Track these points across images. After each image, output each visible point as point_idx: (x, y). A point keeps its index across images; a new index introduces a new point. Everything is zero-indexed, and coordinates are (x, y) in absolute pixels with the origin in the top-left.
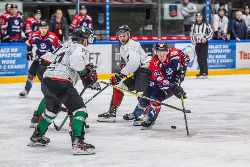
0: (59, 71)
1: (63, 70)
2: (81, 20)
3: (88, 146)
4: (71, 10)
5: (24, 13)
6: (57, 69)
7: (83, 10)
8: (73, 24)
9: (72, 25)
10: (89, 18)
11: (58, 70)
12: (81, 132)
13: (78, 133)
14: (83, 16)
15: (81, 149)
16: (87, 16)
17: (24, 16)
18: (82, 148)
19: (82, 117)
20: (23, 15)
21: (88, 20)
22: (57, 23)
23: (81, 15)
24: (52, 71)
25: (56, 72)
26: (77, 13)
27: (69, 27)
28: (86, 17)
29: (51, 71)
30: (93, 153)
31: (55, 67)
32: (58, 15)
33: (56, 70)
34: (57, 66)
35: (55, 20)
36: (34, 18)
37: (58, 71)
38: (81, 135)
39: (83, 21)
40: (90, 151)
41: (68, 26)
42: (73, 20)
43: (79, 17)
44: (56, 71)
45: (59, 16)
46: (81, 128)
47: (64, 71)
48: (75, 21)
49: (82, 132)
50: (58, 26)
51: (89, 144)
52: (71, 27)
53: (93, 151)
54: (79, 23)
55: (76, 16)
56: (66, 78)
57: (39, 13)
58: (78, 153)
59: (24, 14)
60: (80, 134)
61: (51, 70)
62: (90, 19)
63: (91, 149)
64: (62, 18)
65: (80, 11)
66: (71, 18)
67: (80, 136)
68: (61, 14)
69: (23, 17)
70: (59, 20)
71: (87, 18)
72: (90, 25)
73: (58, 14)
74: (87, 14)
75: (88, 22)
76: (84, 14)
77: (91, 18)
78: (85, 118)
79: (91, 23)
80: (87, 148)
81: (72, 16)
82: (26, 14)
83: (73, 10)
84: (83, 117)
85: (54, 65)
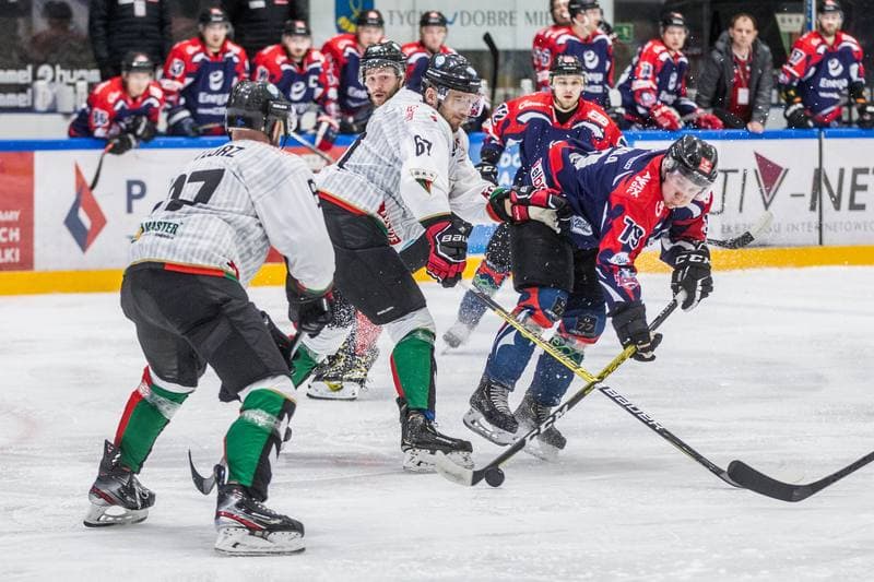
0: (194, 236)
1: (207, 233)
2: (821, 50)
3: (273, 522)
4: (787, 16)
5: (619, 25)
6: (187, 231)
7: (830, 15)
8: (791, 65)
9: (787, 67)
10: (850, 42)
11: (188, 235)
12: (253, 471)
13: (242, 471)
14: (828, 35)
15: (247, 531)
16: (845, 37)
17: (620, 37)
18: (252, 530)
19: (267, 411)
20: (615, 35)
21: (848, 49)
22: (737, 62)
23: (821, 32)
24: (168, 237)
25: (185, 242)
26: (808, 26)
27: (776, 77)
28: (838, 40)
29: (163, 239)
30: (294, 549)
31: (177, 221)
32: (738, 36)
33: (182, 235)
34: (184, 220)
35: (728, 53)
36: (663, 42)
37: (189, 239)
38: (253, 483)
39: (830, 54)
40: (281, 539)
41: (775, 72)
42: (791, 51)
43: (815, 42)
44: (183, 239)
45: (743, 39)
46: (255, 456)
47: (213, 235)
48: (798, 57)
49: (257, 469)
50: (738, 74)
51: (280, 517)
52: (783, 78)
53: (296, 540)
54: (813, 61)
55: (805, 36)
56: (217, 262)
57: (677, 25)
58: (234, 546)
59: (621, 29)
60: (251, 478)
61: (161, 236)
62: (855, 48)
63: (286, 533)
64: (755, 44)
65: (817, 18)
66: (786, 44)
67: (249, 484)
68: (748, 32)
69: (613, 40)
70: (742, 54)
71: (844, 44)
72: (854, 69)
73: (740, 30)
74: (845, 28)
75: (846, 57)
76: (832, 29)
77: (859, 44)
78: (281, 418)
79: (857, 61)
80: (272, 529)
81: (791, 34)
82: (627, 30)
83: (794, 17)
84: (273, 413)
85: (173, 216)
